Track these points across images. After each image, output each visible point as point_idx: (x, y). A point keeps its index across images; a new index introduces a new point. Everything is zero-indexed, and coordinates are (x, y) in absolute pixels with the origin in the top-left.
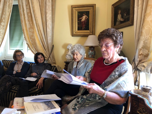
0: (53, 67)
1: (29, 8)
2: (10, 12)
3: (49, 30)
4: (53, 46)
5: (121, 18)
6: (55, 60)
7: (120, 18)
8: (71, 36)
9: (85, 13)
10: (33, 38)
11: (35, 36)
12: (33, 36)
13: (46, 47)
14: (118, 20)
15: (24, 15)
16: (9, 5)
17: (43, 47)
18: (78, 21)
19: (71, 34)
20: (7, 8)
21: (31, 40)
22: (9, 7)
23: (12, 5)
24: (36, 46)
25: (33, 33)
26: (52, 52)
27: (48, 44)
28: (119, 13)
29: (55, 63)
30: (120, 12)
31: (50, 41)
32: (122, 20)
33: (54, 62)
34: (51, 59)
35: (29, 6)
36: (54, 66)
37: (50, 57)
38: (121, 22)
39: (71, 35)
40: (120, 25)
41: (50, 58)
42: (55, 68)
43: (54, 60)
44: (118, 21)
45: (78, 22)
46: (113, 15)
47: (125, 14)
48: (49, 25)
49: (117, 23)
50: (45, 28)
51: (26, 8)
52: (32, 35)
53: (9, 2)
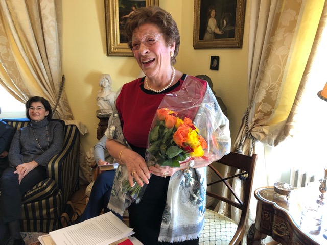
0: (69, 127)
3: (52, 42)
4: (63, 78)
5: (216, 27)
6: (70, 111)
7: (214, 27)
8: (105, 55)
9: (136, 4)
10: (10, 60)
11: (14, 55)
12: (8, 54)
13: (48, 81)
14: (208, 29)
17: (39, 81)
18: (121, 23)
19: (104, 50)
21: (7, 66)
24: (20, 81)
25: (8, 46)
26: (63, 92)
27: (53, 74)
28: (211, 15)
29: (71, 118)
30: (213, 13)
31: (55, 68)
32: (218, 31)
33: (69, 114)
34: (61, 110)
36: (72, 125)
37: (58, 103)
38: (216, 36)
39: (104, 52)
40: (213, 42)
41: (59, 106)
42: (74, 128)
43: (68, 109)
44: (210, 32)
45: (120, 25)
46: (197, 17)
47: (226, 21)
48: (51, 29)
49: (207, 36)
50: (40, 36)
52: (6, 52)
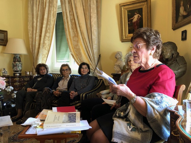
1: (72, 14)
2: (55, 21)
3: (95, 37)
4: (100, 56)
5: (184, 12)
9: (137, 11)
11: (80, 46)
12: (77, 45)
15: (68, 22)
16: (53, 13)
20: (52, 17)
21: (76, 50)
22: (53, 16)
23: (56, 14)
24: (81, 57)
25: (78, 42)
27: (94, 53)
32: (185, 14)
35: (72, 12)
36: (101, 79)
40: (183, 21)
46: (174, 9)
50: (90, 35)
51: (70, 15)
53: (53, 10)
